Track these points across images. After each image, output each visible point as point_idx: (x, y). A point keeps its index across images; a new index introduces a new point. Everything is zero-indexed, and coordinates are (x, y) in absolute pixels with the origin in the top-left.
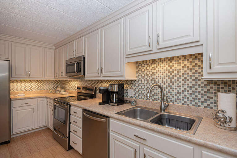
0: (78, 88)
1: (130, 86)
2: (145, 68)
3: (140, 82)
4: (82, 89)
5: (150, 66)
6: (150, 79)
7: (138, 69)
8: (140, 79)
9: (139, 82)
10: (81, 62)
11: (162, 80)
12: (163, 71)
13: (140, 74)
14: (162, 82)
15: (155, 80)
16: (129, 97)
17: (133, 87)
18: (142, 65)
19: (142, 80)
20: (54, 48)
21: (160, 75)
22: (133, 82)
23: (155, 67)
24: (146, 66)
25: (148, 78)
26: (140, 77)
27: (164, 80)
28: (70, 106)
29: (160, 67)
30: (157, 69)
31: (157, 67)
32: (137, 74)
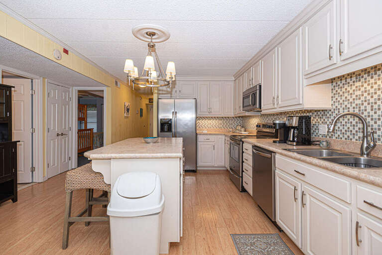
0: (257, 126)
1: (322, 120)
2: (343, 90)
3: (336, 112)
4: (261, 126)
5: (351, 85)
6: (351, 106)
7: (334, 92)
8: (337, 107)
9: (334, 112)
10: (256, 93)
11: (372, 106)
12: (372, 91)
13: (337, 99)
14: (372, 110)
15: (360, 107)
16: (321, 136)
17: (326, 120)
18: (339, 85)
19: (339, 109)
20: (234, 79)
21: (369, 97)
22: (326, 113)
23: (359, 86)
24: (346, 86)
25: (349, 106)
26: (337, 104)
27: (376, 106)
28: (243, 142)
29: (369, 85)
30: (363, 89)
31: (362, 86)
32: (332, 100)
